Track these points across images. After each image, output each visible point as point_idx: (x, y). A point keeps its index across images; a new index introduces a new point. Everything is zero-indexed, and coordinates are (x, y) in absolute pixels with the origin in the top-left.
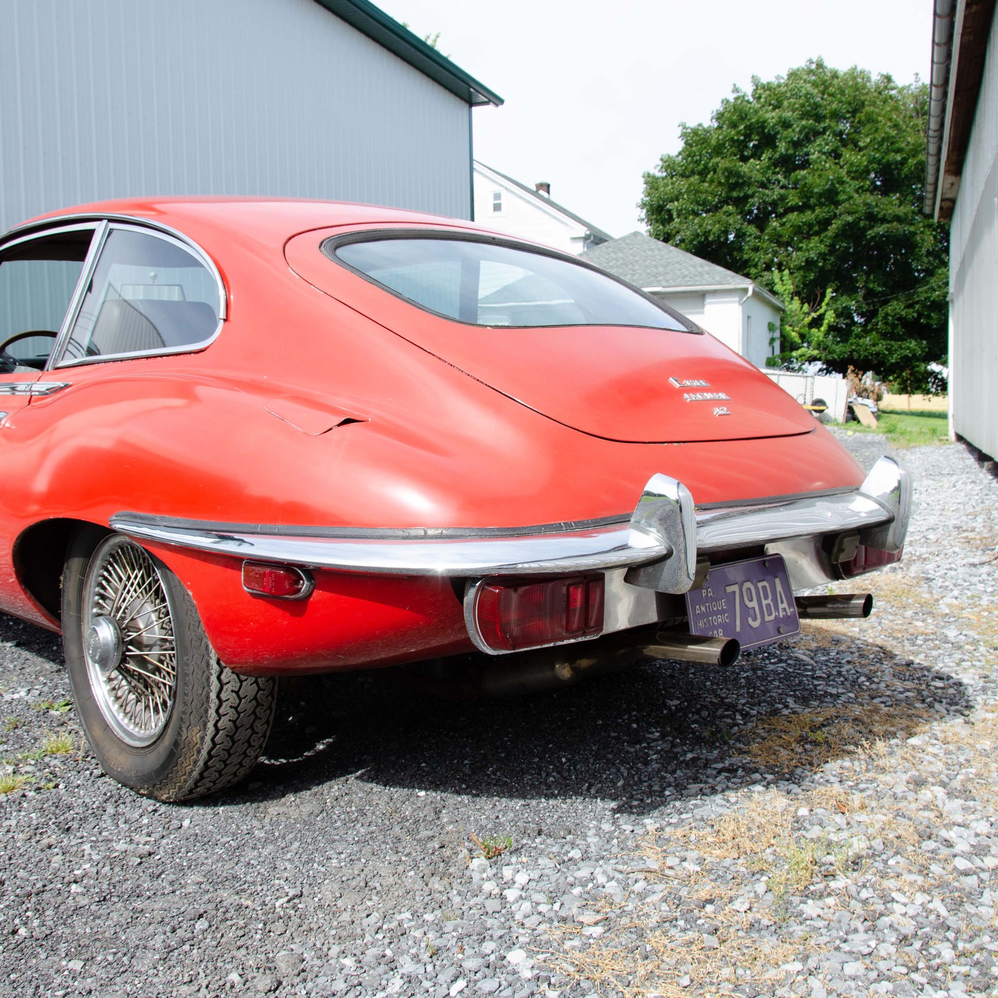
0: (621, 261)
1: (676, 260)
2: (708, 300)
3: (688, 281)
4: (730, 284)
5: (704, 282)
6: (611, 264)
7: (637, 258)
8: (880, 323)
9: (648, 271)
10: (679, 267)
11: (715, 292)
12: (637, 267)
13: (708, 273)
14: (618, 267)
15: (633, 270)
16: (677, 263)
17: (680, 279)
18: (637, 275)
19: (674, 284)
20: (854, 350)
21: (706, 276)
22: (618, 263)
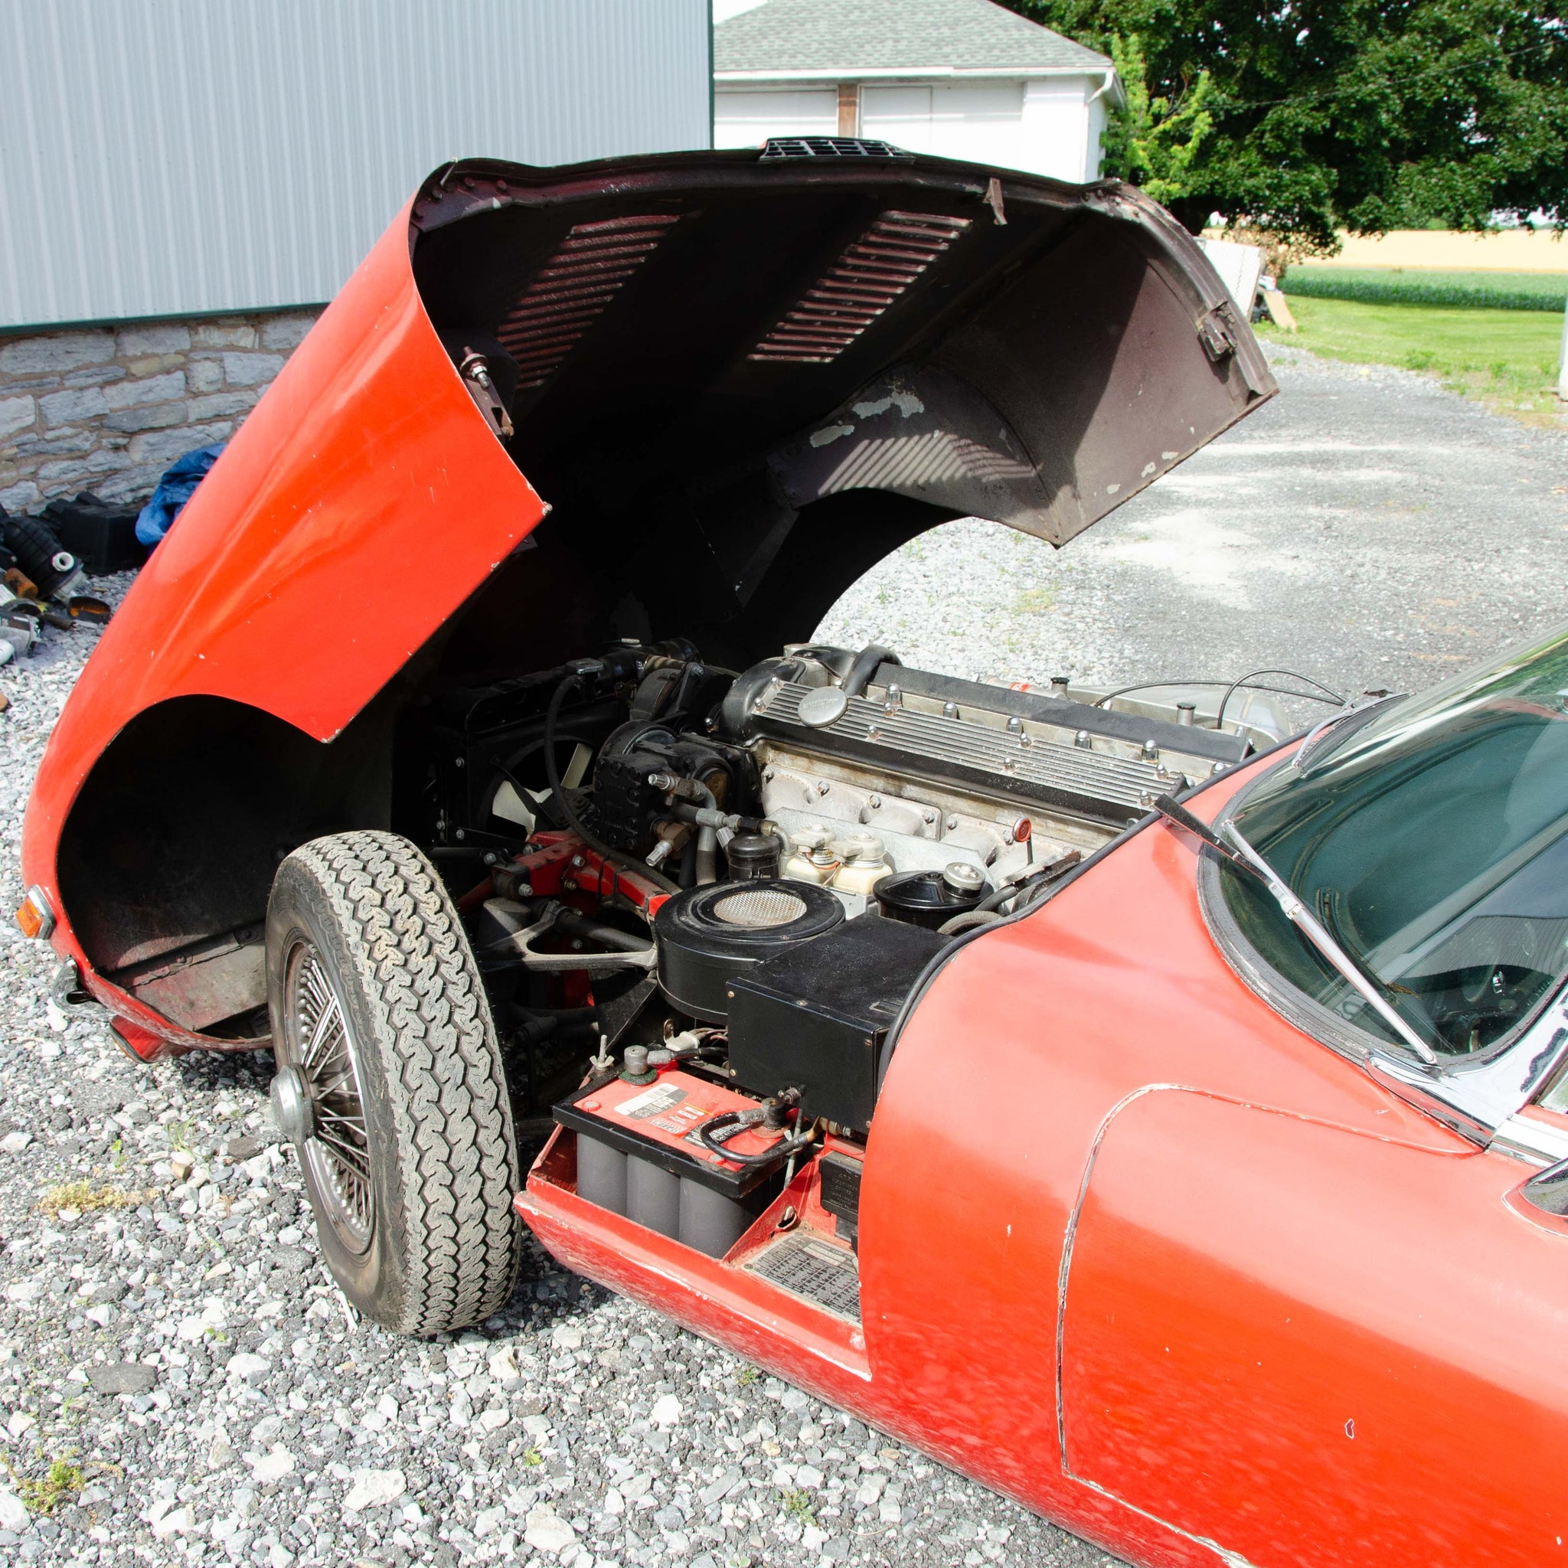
0: (870, 12)
1: (970, 13)
2: (1032, 96)
3: (999, 58)
4: (1073, 65)
5: (1028, 60)
6: (852, 17)
7: (899, 8)
8: (1267, 135)
9: (923, 34)
10: (977, 28)
11: (1043, 80)
12: (900, 26)
13: (1032, 42)
14: (866, 23)
15: (894, 31)
16: (974, 19)
17: (983, 52)
18: (904, 43)
19: (972, 61)
20: (1217, 182)
21: (1029, 48)
22: (866, 17)
